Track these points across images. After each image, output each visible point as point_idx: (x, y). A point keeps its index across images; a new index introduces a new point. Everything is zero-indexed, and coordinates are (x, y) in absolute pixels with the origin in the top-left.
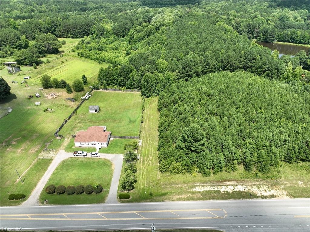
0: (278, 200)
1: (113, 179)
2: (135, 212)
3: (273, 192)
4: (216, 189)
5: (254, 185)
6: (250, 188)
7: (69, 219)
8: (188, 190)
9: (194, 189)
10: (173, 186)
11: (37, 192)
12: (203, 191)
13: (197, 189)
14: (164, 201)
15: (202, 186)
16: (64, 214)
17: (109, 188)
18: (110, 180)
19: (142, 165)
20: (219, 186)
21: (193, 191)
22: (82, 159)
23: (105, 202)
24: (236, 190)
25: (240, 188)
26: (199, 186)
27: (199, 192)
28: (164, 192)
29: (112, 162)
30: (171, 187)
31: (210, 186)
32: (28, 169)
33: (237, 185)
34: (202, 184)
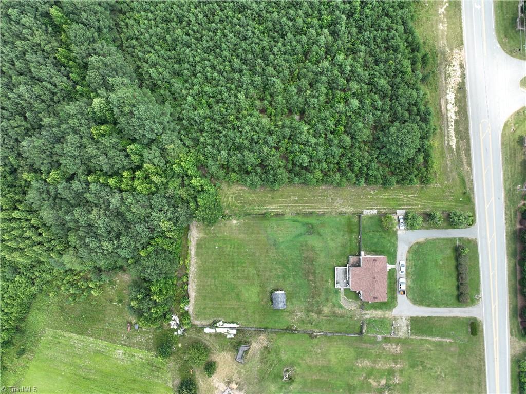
0: (467, 61)
1: (442, 236)
2: (487, 207)
3: (456, 63)
4: (453, 124)
5: (446, 80)
6: (450, 86)
7: (496, 268)
8: (454, 154)
9: (454, 147)
10: (449, 170)
11: (464, 312)
12: (457, 138)
13: (453, 144)
14: (472, 180)
15: (448, 137)
16: (491, 274)
17: (455, 238)
18: (444, 239)
19: (416, 207)
20: (447, 120)
21: (456, 149)
22: (409, 281)
23: (476, 239)
24: (453, 102)
25: (451, 96)
26: (448, 141)
27: (457, 142)
28: (458, 180)
29: (412, 244)
30: (451, 172)
31: (449, 130)
32: (430, 339)
33: (447, 99)
34: (446, 138)
